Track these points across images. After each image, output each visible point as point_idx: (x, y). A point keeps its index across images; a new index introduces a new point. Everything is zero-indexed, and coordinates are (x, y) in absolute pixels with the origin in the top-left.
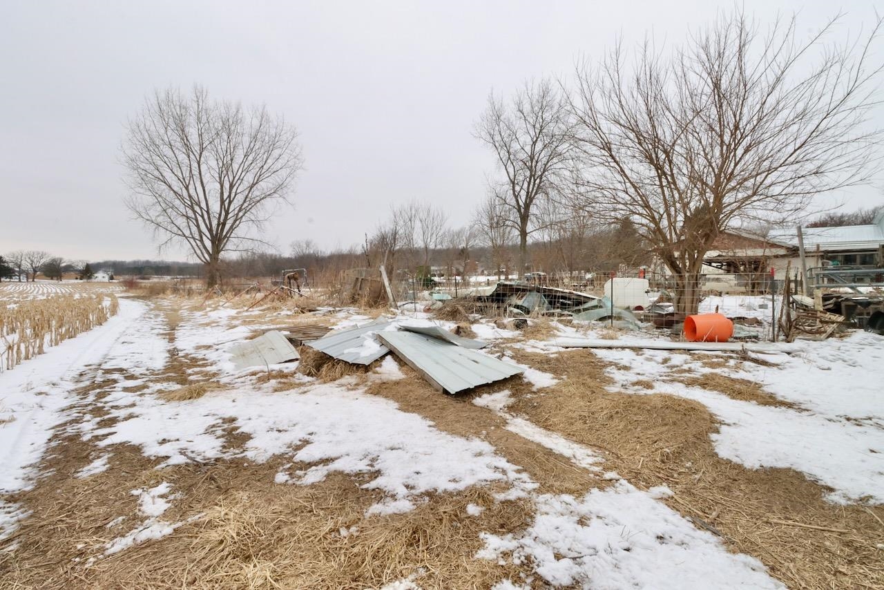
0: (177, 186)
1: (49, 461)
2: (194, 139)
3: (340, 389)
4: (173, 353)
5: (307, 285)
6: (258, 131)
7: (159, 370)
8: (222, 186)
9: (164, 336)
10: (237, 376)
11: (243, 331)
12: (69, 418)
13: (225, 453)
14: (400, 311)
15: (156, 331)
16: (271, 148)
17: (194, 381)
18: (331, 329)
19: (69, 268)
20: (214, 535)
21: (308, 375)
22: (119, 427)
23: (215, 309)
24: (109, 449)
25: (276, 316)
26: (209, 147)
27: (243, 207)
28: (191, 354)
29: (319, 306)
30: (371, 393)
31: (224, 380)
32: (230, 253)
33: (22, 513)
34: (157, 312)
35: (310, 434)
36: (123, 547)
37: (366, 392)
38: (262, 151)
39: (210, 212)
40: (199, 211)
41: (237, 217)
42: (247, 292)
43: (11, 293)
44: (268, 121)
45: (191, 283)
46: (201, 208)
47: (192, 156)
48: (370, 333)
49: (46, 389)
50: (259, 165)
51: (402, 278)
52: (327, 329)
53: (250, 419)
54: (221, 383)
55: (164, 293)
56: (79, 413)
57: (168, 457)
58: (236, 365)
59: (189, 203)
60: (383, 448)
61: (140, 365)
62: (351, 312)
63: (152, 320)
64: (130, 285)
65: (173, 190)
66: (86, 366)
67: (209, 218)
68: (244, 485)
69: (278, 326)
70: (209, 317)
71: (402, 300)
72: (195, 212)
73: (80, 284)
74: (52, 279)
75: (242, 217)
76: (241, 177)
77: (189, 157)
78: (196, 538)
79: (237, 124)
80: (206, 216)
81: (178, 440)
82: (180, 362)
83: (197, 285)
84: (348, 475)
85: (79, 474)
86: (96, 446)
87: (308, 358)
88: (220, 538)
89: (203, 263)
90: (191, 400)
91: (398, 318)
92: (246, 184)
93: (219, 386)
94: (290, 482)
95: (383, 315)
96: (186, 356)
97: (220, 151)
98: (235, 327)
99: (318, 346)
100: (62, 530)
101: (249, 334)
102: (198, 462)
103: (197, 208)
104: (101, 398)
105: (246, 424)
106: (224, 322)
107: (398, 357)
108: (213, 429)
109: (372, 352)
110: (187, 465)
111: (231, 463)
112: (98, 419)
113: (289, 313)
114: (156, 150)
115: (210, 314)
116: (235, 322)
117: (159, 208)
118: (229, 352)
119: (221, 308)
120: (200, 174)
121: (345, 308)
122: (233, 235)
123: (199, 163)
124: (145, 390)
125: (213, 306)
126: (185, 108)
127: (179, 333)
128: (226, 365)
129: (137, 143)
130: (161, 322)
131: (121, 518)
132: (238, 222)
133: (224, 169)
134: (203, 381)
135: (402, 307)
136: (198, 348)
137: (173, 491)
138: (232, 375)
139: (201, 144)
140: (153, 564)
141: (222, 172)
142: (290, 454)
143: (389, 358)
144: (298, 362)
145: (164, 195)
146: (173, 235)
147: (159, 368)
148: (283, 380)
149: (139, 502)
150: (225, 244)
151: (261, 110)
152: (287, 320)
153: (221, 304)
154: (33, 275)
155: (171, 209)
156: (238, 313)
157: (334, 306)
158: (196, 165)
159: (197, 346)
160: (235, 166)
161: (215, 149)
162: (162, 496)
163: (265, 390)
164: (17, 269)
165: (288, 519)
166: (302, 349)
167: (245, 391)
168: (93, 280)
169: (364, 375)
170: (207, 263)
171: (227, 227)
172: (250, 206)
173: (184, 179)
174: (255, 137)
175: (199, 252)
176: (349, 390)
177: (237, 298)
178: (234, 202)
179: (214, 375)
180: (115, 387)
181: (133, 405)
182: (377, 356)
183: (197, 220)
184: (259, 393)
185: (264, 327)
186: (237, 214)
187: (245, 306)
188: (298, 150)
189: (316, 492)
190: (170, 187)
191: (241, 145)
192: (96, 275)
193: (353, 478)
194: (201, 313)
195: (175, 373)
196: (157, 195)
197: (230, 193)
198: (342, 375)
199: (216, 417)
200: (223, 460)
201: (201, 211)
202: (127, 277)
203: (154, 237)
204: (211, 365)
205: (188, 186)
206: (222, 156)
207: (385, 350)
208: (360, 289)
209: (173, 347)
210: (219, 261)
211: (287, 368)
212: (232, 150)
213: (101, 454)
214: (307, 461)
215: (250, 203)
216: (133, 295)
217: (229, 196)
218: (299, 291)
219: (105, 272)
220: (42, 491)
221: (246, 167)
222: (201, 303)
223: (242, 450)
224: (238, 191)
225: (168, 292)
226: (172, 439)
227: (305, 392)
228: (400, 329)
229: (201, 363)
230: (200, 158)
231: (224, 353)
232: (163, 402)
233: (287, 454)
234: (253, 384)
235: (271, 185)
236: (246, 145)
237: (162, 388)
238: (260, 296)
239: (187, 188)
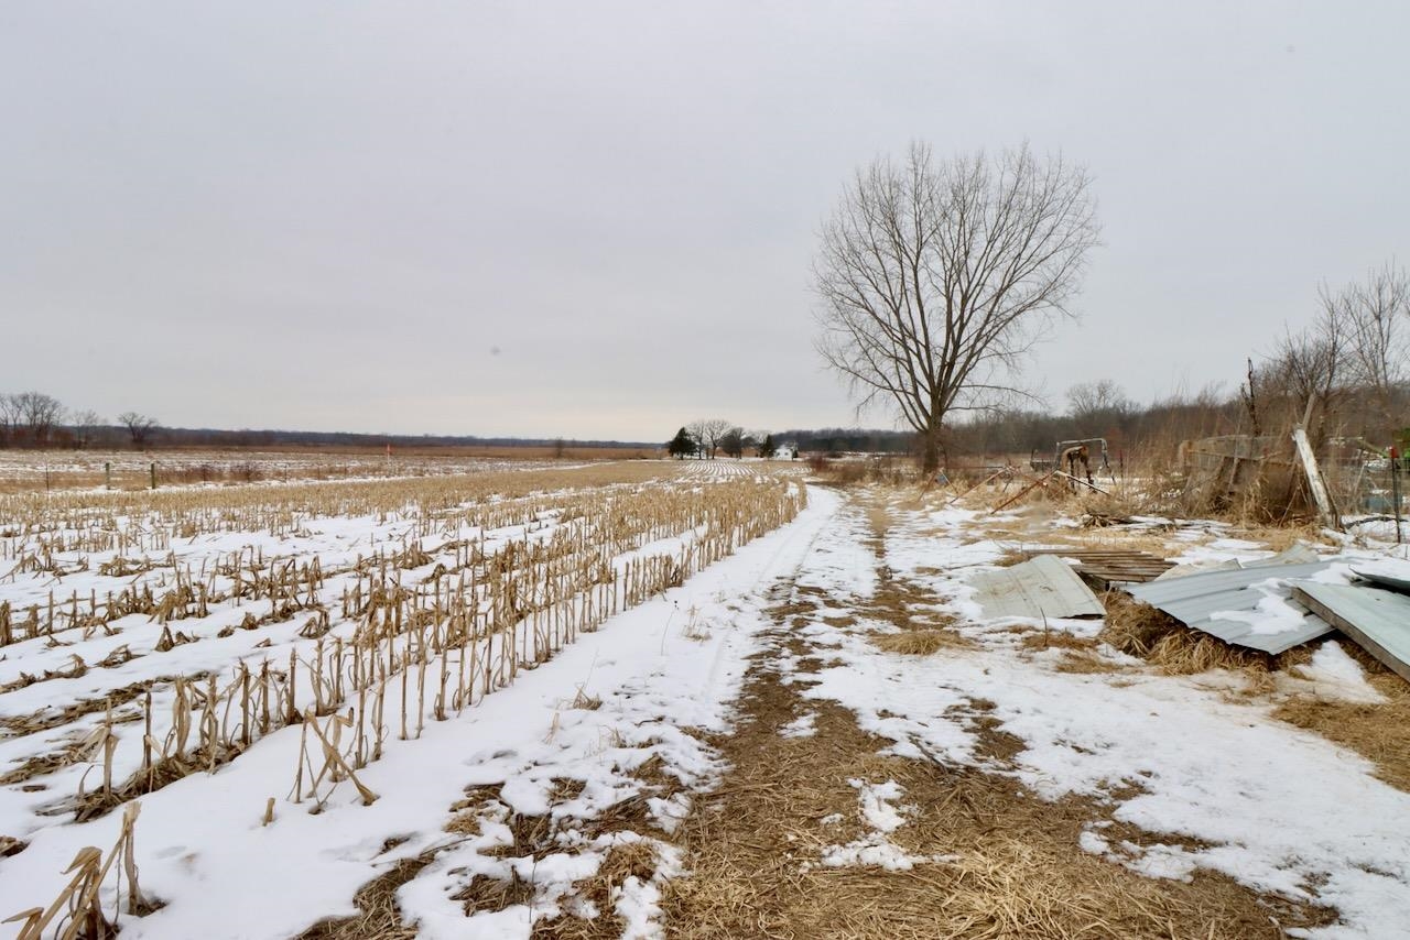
0: (882, 310)
1: (748, 702)
2: (908, 231)
3: (1205, 695)
4: (884, 574)
5: (1108, 471)
6: (1013, 193)
7: (867, 598)
8: (950, 301)
9: (869, 547)
10: (987, 629)
11: (989, 550)
12: (765, 649)
13: (981, 761)
14: (1352, 538)
15: (858, 537)
16: (1036, 217)
17: (921, 625)
18: (1173, 564)
19: (749, 441)
20: (981, 903)
21: (1128, 650)
22: (825, 675)
23: (940, 508)
24: (816, 706)
25: (1047, 527)
26: (931, 240)
27: (984, 333)
28: (910, 580)
29: (1136, 513)
30: (1291, 721)
31: (966, 632)
32: (960, 414)
33: (726, 764)
34: (856, 508)
35: (1143, 773)
36: (846, 863)
37: (1274, 715)
38: (1020, 227)
39: (931, 347)
40: (914, 348)
41: (972, 351)
42: (991, 482)
43: (692, 474)
44: (1032, 170)
45: (900, 463)
46: (917, 342)
47: (906, 260)
48: (1273, 582)
49: (738, 603)
50: (1014, 254)
51: (1348, 458)
52: (1162, 565)
53: (1018, 712)
54: (962, 636)
55: (861, 479)
56: (776, 643)
57: (893, 742)
58: (983, 609)
59: (900, 336)
60: (1340, 860)
61: (843, 587)
62: (1211, 530)
63: (851, 520)
64: (818, 465)
65: (877, 318)
66: (778, 578)
67: (929, 357)
68: (1022, 832)
69: (1053, 547)
70: (931, 521)
71: (1352, 511)
72: (907, 349)
73: (759, 463)
74: (731, 456)
75: (981, 350)
76: (982, 281)
77: (901, 262)
78: (950, 894)
79: (977, 189)
80: (924, 355)
81: (904, 717)
82: (895, 590)
83: (907, 467)
84: (1247, 890)
85: (783, 732)
86: (799, 696)
87: (1123, 615)
88: (991, 913)
89: (916, 431)
90: (918, 655)
91: (1345, 553)
92: (989, 291)
93: (961, 642)
94: (1112, 858)
95: (1301, 543)
96: (903, 581)
97: (948, 241)
98: (975, 541)
99: (1147, 594)
100: (770, 806)
101: (1002, 557)
102: (938, 763)
103: (911, 343)
104: (799, 627)
105: (1013, 719)
106: (956, 531)
107: (1360, 649)
108: (957, 714)
109: (1286, 628)
110: (923, 763)
111: (993, 783)
112: (798, 658)
113: (1072, 523)
114: (857, 260)
115: (932, 515)
116: (974, 533)
117: (859, 349)
118: (970, 585)
119: (949, 507)
120: (917, 287)
121: (1197, 521)
122: (965, 382)
123: (915, 270)
124: (853, 626)
125: (936, 502)
126: (897, 185)
127: (889, 544)
128: (967, 607)
129: (833, 255)
130: (863, 524)
131: (838, 816)
132: (974, 360)
133: (953, 271)
134: (932, 626)
135: (1355, 528)
136: (920, 570)
137: (906, 800)
138: (979, 626)
139: (919, 239)
140: (888, 909)
141: (951, 277)
142: (1107, 802)
143: (1331, 646)
144: (1102, 621)
145: (864, 328)
146: (877, 388)
147: (866, 596)
148: (1074, 652)
149: (860, 799)
150: (953, 398)
151: (1018, 155)
152: (1068, 537)
153: (949, 499)
154: (712, 451)
155: (874, 349)
156: (979, 517)
157: (1172, 515)
158: (911, 273)
159: (918, 568)
160: (972, 263)
161: (940, 242)
162: (891, 802)
163: (1041, 664)
164: (698, 443)
165: (1116, 932)
166: (1109, 598)
167: (1005, 658)
168: (775, 458)
169: (1265, 676)
170: (924, 432)
171: (957, 369)
172: (996, 329)
173: (893, 299)
174: (1008, 207)
175: (911, 413)
176: (1227, 700)
177: (973, 491)
178: (969, 324)
179: (949, 620)
180: (814, 615)
181: (838, 646)
182: (1301, 639)
183: (910, 362)
184: (1029, 669)
185: (1028, 547)
186: (974, 346)
187: (988, 505)
188: (1087, 213)
189: (1173, 901)
190: (873, 314)
191: (982, 225)
192: (778, 451)
193: (1260, 901)
194: (918, 513)
195: (891, 607)
196: (855, 328)
197: (963, 311)
198: (1206, 665)
199: (961, 694)
200: (979, 773)
201: (917, 346)
202: (813, 453)
203: (851, 393)
204: (943, 602)
205: (898, 309)
206: (951, 251)
207: (1317, 628)
208: (1236, 482)
209: (883, 565)
210: (942, 428)
211: (1080, 630)
212: (968, 236)
213: (807, 710)
214: (1147, 828)
215: (997, 322)
216: (821, 480)
217: (961, 317)
218: (1091, 482)
219: (789, 446)
220: (744, 741)
221: (990, 261)
222: (916, 498)
223: (1010, 765)
224: (976, 306)
225: (868, 477)
226: (897, 712)
227: (1123, 685)
228: (1356, 582)
229: (927, 596)
230: (917, 260)
231: (960, 586)
232: (877, 650)
233: (1099, 799)
234: (1016, 649)
235: (1034, 287)
236: (991, 222)
237: (873, 627)
238: (1014, 488)
239: (897, 312)
